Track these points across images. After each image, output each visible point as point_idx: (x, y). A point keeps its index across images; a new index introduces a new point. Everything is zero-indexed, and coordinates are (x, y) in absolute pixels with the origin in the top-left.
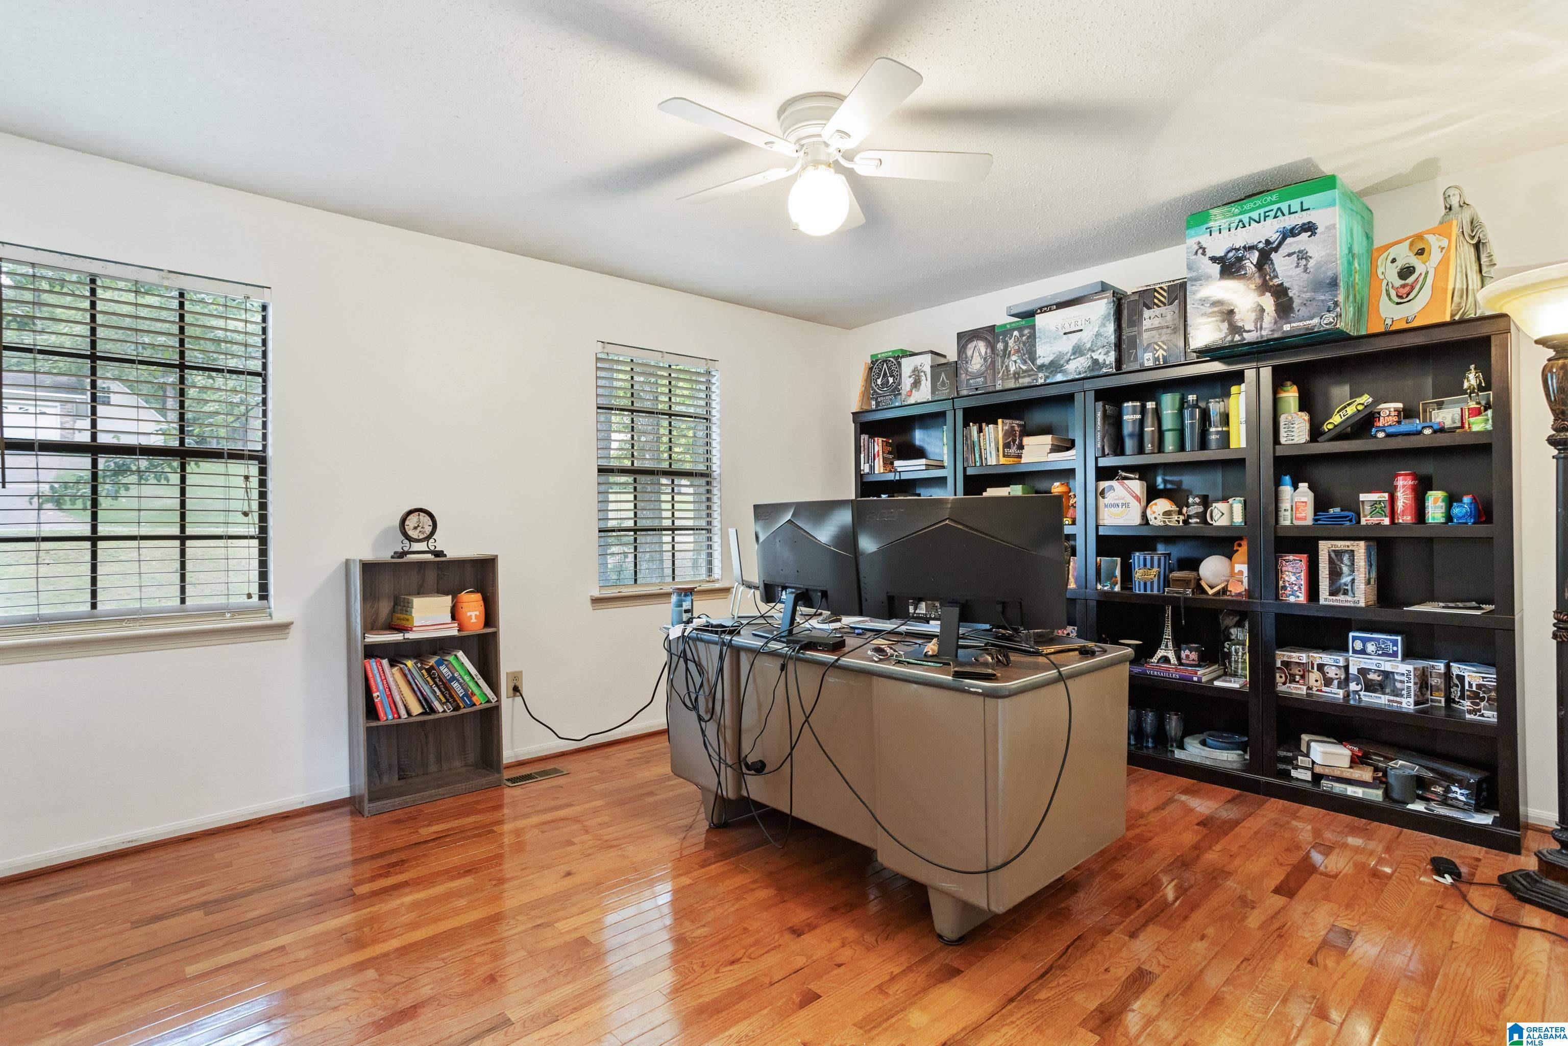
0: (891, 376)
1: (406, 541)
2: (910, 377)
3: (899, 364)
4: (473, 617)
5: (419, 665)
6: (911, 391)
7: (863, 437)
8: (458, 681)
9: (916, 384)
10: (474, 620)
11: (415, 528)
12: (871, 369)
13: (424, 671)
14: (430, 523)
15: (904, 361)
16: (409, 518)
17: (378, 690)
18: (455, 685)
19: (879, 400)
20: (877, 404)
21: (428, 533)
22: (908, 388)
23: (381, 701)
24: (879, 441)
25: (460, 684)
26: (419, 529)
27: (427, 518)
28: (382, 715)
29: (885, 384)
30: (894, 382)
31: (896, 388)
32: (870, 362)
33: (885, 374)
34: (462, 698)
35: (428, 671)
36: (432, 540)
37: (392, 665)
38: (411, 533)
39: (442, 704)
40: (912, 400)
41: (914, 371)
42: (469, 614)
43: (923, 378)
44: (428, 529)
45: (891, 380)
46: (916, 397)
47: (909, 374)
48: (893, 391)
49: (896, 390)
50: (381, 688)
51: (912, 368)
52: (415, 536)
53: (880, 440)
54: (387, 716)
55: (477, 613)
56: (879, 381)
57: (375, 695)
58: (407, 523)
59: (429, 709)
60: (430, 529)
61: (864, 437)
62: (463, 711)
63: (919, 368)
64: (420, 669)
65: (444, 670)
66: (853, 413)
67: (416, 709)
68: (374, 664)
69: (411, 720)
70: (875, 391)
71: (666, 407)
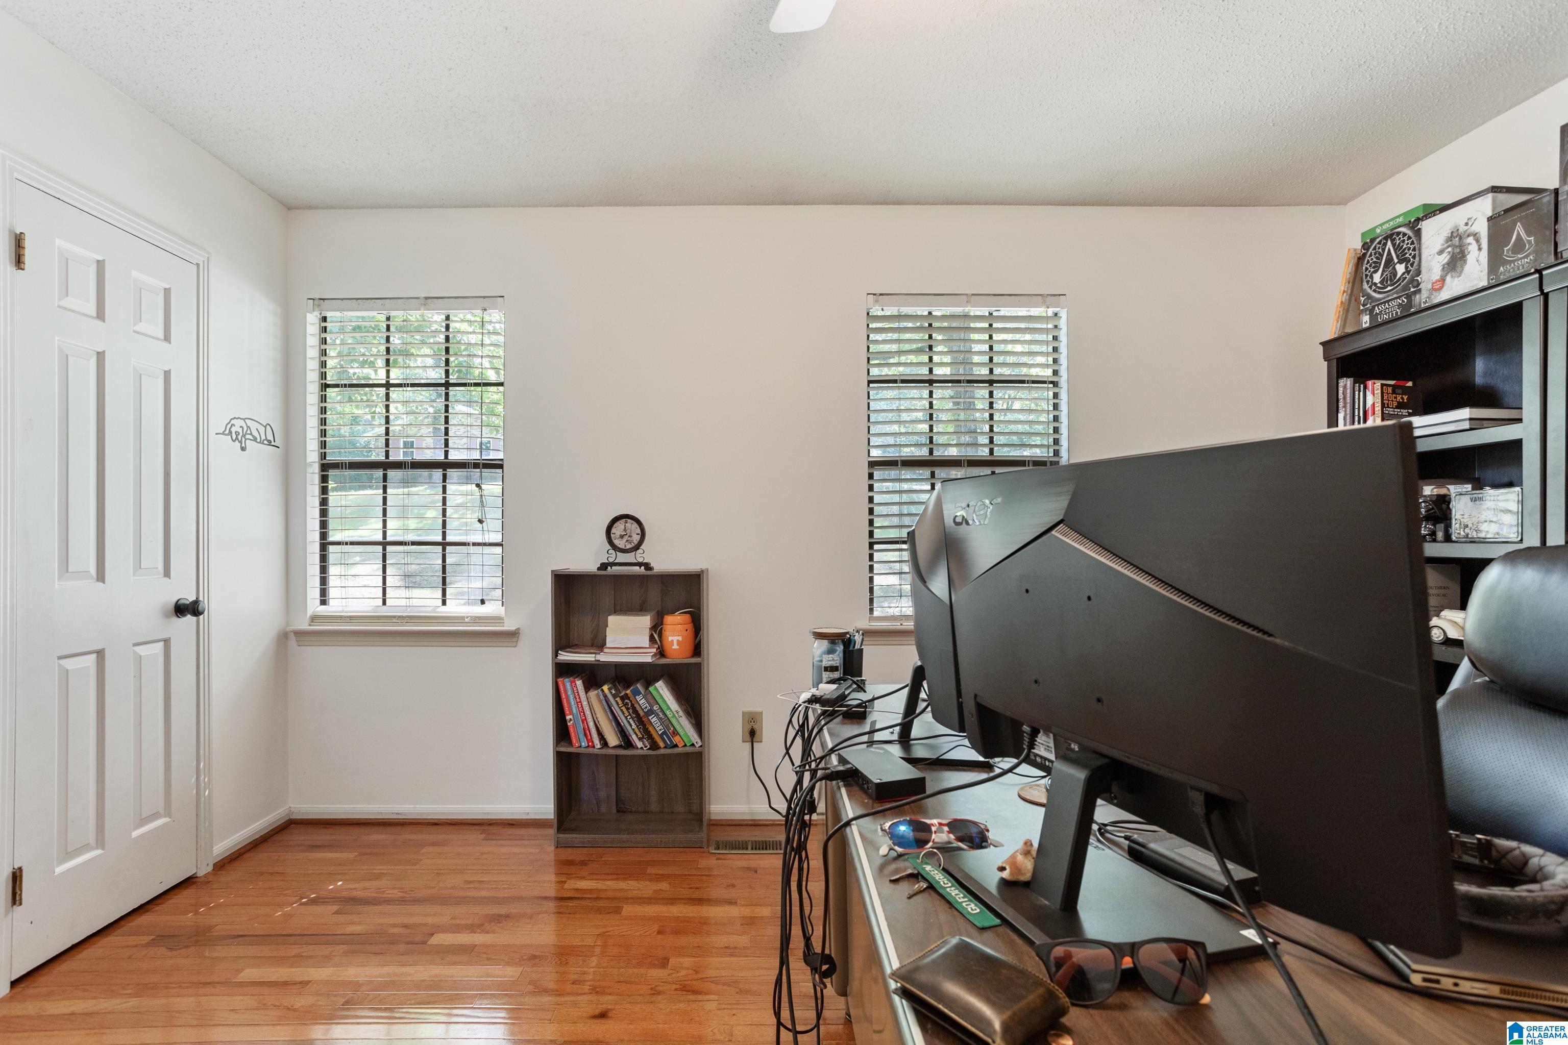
0: (1400, 262)
1: (612, 551)
2: (1441, 252)
3: (1418, 233)
4: (675, 643)
5: (613, 692)
6: (1443, 280)
7: (1342, 382)
8: (657, 715)
9: (1456, 262)
10: (675, 647)
11: (622, 537)
12: (1360, 260)
13: (618, 699)
14: (639, 531)
15: (1426, 226)
16: (616, 525)
17: (571, 713)
18: (654, 719)
19: (1377, 310)
20: (1373, 317)
21: (636, 542)
22: (1436, 274)
23: (574, 725)
24: (1375, 387)
25: (660, 719)
26: (626, 538)
27: (635, 525)
28: (574, 740)
29: (1390, 278)
30: (1408, 272)
31: (1412, 281)
32: (1359, 246)
33: (1389, 260)
34: (661, 736)
35: (622, 699)
36: (640, 551)
37: (587, 689)
38: (617, 542)
39: (640, 739)
40: (1444, 295)
41: (1450, 238)
42: (670, 639)
43: (1473, 248)
44: (636, 538)
45: (1400, 269)
46: (1455, 287)
47: (1438, 247)
48: (1406, 288)
49: (1413, 283)
50: (574, 711)
51: (1446, 233)
52: (621, 546)
53: (1378, 384)
54: (579, 743)
55: (680, 638)
56: (1377, 278)
57: (568, 718)
58: (613, 531)
59: (627, 743)
60: (638, 537)
61: (1346, 383)
62: (662, 751)
63: (1463, 228)
64: (614, 696)
65: (641, 701)
66: (1324, 344)
67: (613, 740)
68: (568, 685)
69: (605, 751)
70: (1369, 297)
71: (985, 371)
